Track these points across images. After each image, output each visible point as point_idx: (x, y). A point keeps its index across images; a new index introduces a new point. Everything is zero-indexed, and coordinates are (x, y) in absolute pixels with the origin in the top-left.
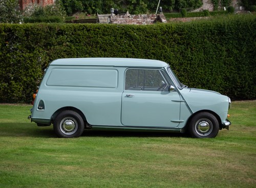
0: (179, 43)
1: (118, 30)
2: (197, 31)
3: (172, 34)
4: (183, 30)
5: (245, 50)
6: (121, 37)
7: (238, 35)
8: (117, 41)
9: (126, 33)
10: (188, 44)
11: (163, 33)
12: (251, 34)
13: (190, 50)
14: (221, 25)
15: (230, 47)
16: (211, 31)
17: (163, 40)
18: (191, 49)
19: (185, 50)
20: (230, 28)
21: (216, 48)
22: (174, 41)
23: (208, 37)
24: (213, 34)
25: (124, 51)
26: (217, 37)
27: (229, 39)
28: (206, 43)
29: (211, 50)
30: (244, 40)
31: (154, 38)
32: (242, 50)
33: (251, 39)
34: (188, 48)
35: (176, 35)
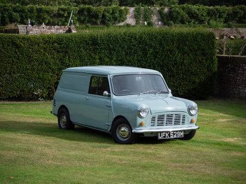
0: (58, 52)
1: (5, 39)
2: (74, 41)
3: (53, 43)
4: (62, 40)
5: (115, 59)
6: (8, 45)
7: (109, 46)
8: (5, 49)
9: (12, 41)
10: (66, 52)
11: (44, 42)
12: (120, 46)
13: (67, 57)
14: (95, 37)
15: (102, 55)
16: (86, 42)
17: (45, 48)
18: (69, 56)
19: (64, 57)
20: (103, 40)
21: (90, 56)
22: (54, 49)
23: (84, 47)
24: (88, 44)
25: (11, 57)
26: (91, 47)
27: (101, 49)
28: (81, 52)
29: (86, 58)
30: (115, 50)
31: (36, 46)
32: (112, 59)
33: (120, 49)
34: (66, 56)
35: (56, 44)
